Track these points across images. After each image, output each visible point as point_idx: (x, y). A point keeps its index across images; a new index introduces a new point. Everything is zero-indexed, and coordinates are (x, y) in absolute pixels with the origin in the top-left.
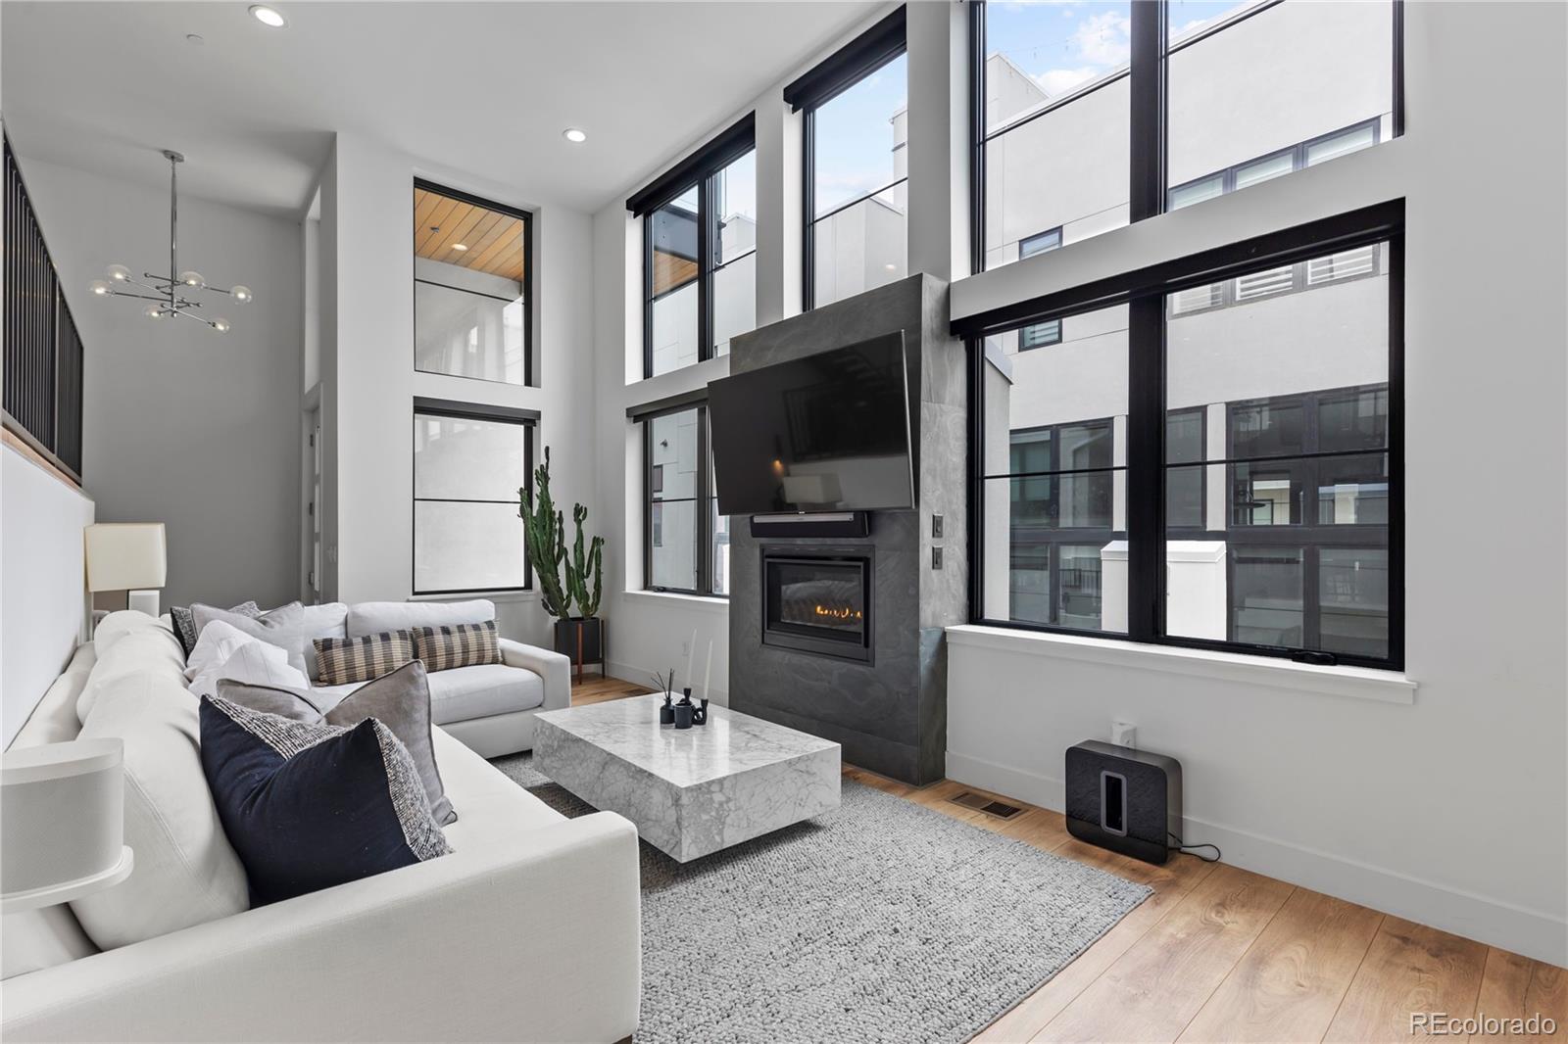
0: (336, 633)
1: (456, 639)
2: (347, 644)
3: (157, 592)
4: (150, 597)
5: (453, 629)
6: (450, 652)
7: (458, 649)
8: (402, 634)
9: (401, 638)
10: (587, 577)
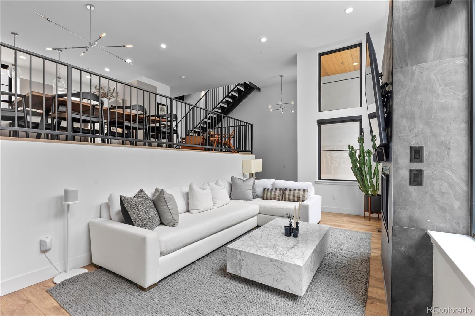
0: (270, 187)
1: (292, 193)
2: (272, 190)
3: (249, 174)
4: (247, 175)
5: (292, 190)
6: (289, 196)
7: (292, 196)
8: (280, 189)
9: (279, 190)
10: (373, 178)
